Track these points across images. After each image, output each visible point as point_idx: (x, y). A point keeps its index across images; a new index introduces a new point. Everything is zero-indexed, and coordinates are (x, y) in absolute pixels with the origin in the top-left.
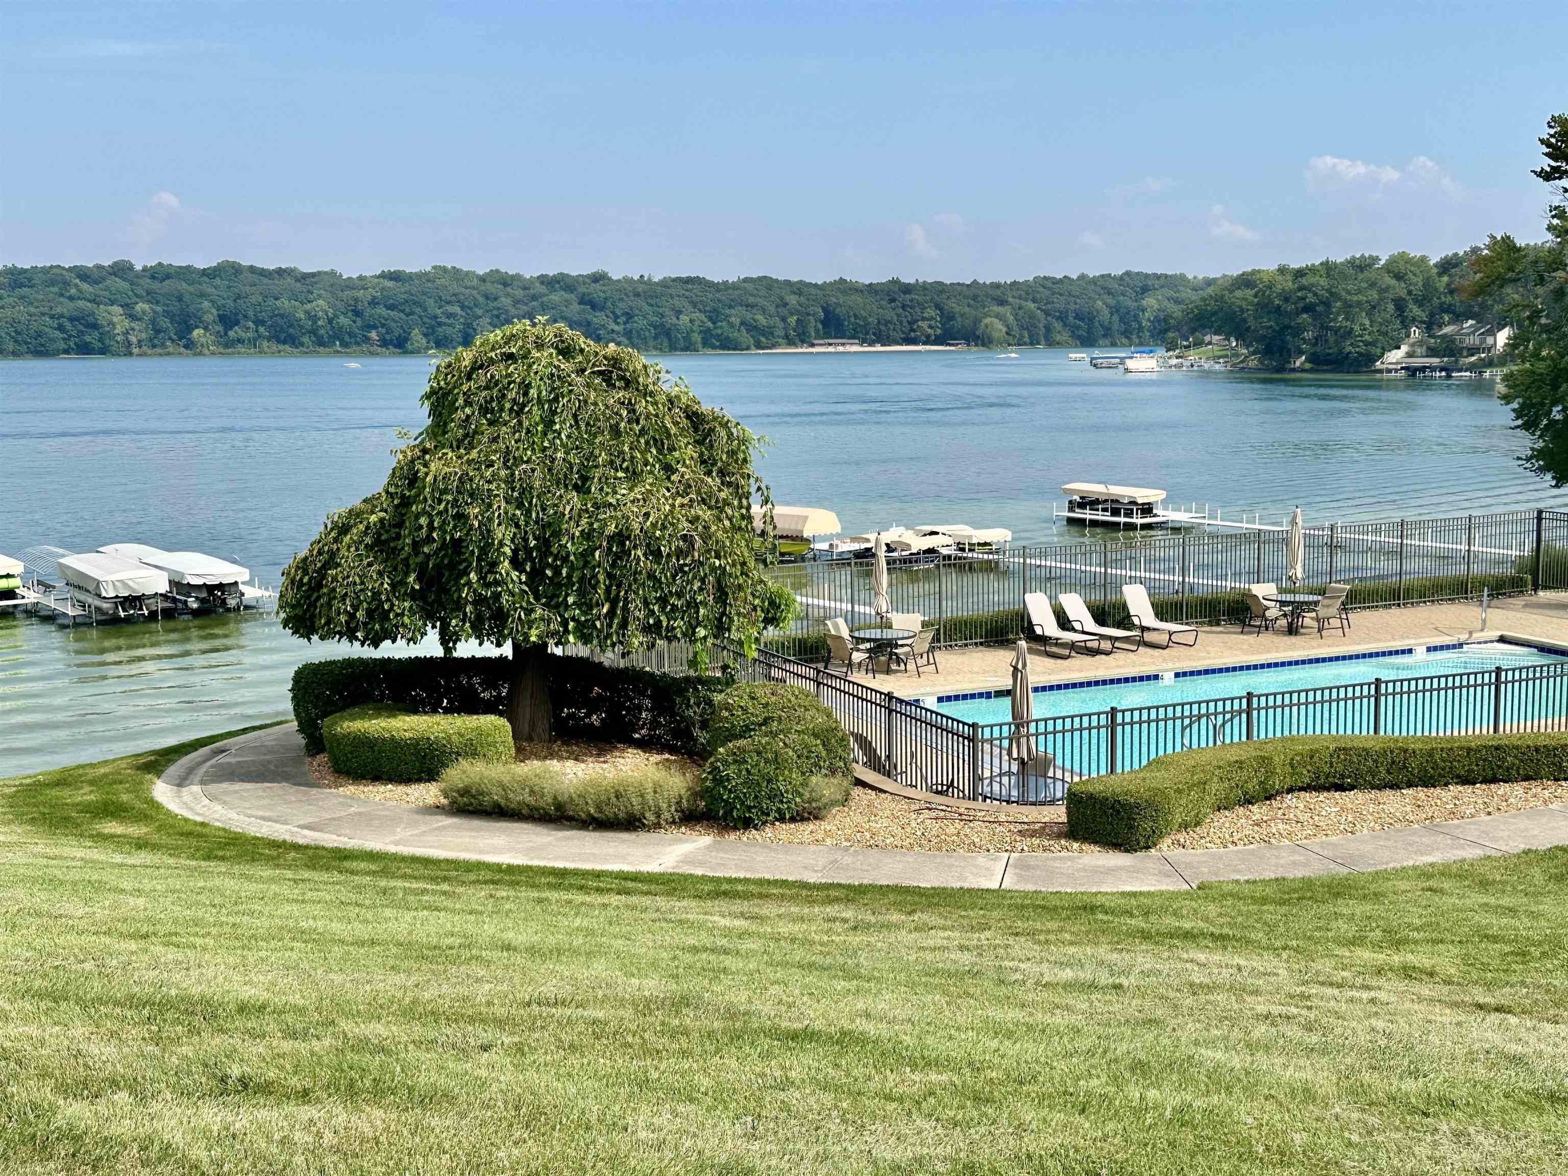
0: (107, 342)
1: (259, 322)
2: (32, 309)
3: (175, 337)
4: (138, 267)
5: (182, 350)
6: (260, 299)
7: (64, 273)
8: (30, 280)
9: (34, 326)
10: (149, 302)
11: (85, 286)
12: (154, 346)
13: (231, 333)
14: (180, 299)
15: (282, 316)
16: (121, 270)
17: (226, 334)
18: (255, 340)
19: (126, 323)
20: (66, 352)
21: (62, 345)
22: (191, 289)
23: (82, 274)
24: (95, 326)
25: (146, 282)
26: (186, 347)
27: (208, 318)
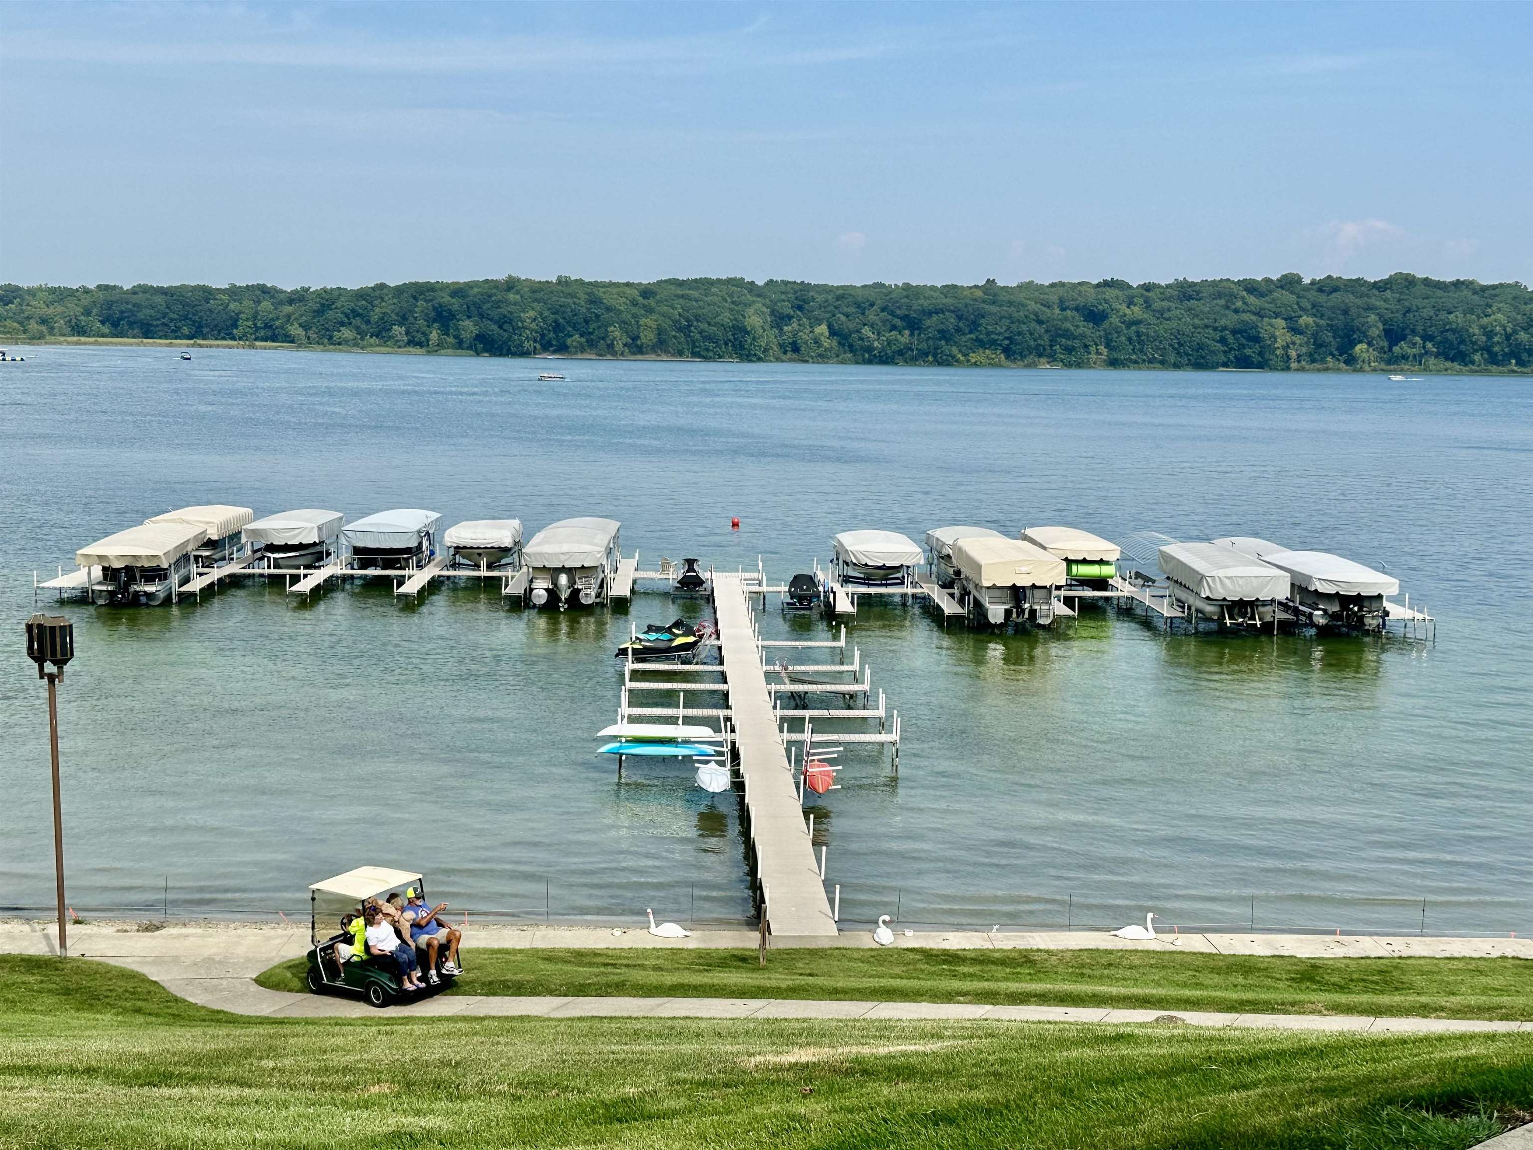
0: (1266, 356)
1: (1426, 338)
2: (1196, 321)
3: (1336, 353)
4: (1307, 280)
5: (1342, 365)
6: (1432, 314)
7: (1232, 286)
8: (1198, 293)
9: (1197, 338)
10: (1315, 316)
11: (1251, 299)
12: (1313, 361)
13: (1396, 349)
14: (1346, 312)
15: (1453, 331)
16: (1290, 282)
17: (1390, 350)
18: (1421, 356)
19: (1289, 337)
20: (1225, 365)
21: (1222, 358)
22: (1359, 302)
23: (1250, 287)
24: (1257, 339)
25: (1313, 295)
26: (1347, 363)
27: (1375, 332)
